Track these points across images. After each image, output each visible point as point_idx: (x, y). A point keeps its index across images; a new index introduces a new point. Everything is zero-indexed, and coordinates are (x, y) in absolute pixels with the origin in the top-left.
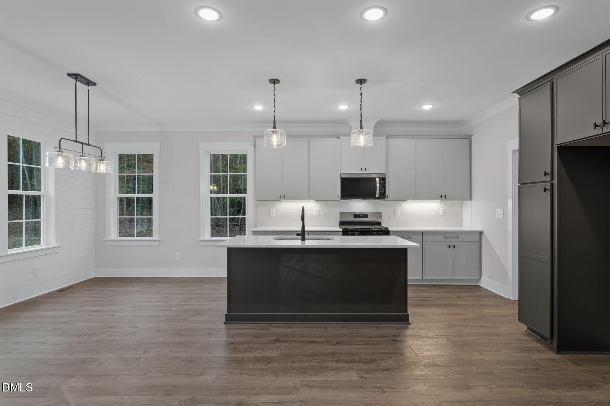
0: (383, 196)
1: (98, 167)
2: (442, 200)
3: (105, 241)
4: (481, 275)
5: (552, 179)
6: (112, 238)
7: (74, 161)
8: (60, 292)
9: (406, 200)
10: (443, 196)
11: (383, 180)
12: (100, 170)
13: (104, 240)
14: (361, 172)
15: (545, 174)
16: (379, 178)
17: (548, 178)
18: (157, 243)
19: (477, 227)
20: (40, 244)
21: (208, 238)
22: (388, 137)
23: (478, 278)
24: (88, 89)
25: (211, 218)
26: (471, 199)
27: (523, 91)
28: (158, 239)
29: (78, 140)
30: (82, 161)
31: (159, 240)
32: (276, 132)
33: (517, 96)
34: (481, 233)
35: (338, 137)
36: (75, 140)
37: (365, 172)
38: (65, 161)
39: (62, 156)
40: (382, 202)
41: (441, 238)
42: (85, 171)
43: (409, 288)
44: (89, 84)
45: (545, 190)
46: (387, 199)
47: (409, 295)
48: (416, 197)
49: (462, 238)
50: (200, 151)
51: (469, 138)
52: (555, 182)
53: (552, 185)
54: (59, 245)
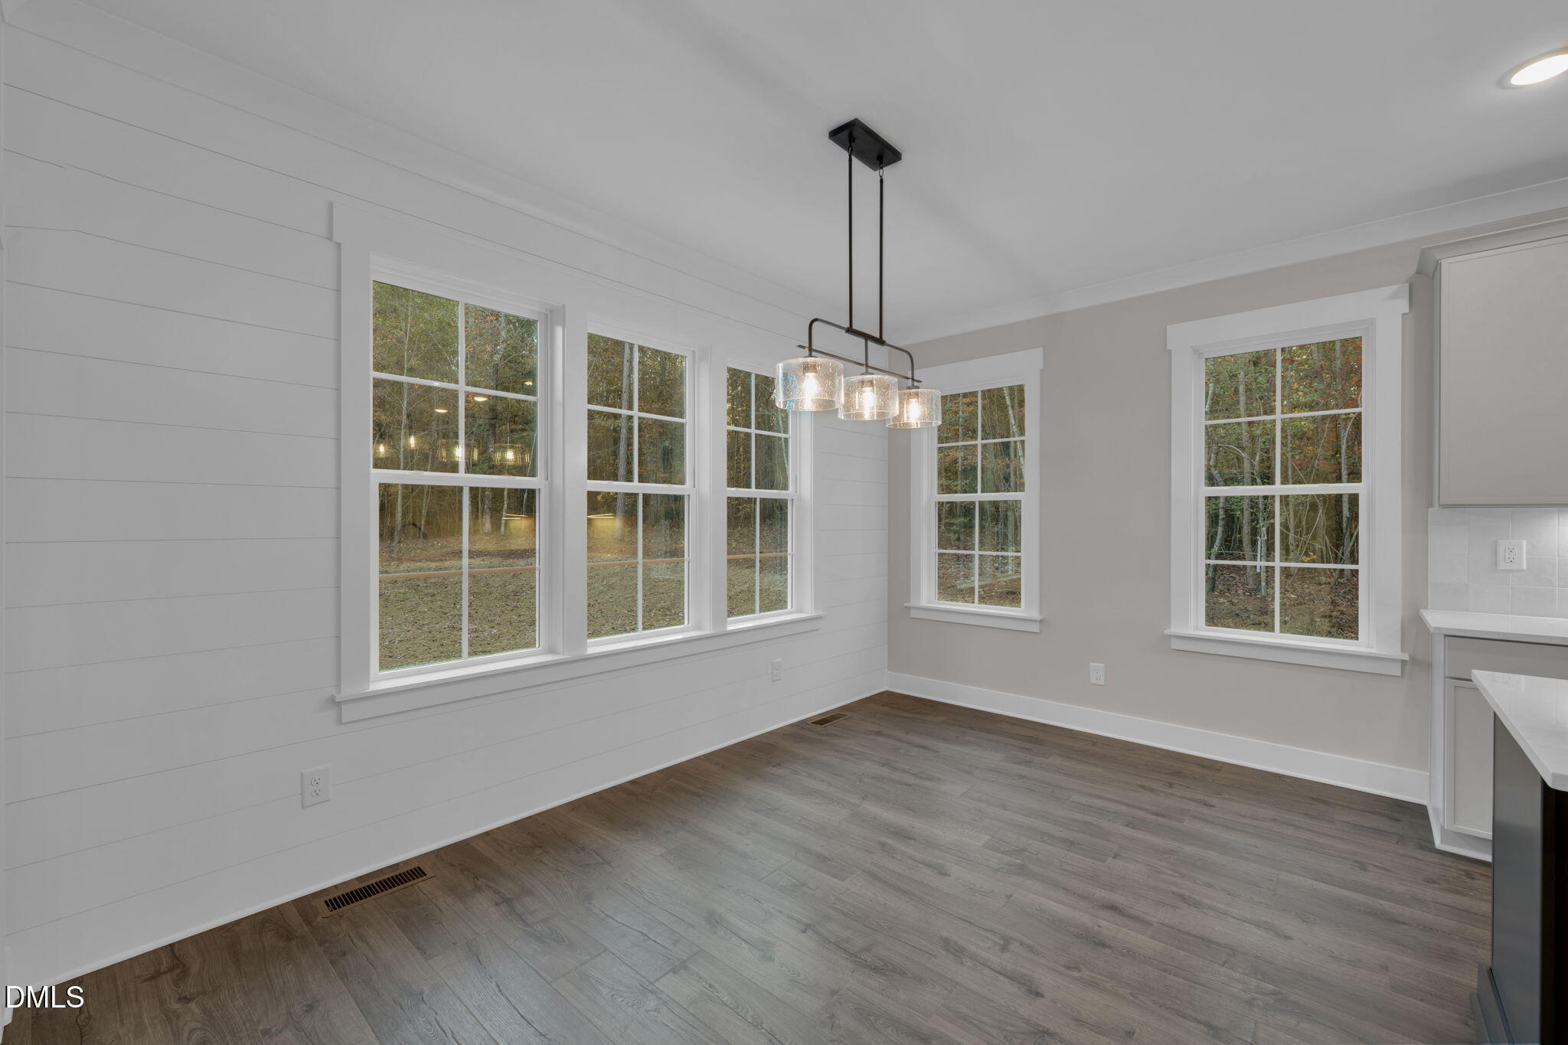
1: (903, 407)
3: (909, 608)
6: (924, 603)
7: (845, 388)
8: (822, 725)
12: (908, 418)
13: (906, 605)
18: (1035, 628)
20: (787, 608)
21: (1197, 629)
24: (881, 176)
25: (1208, 566)
28: (1035, 614)
29: (855, 327)
30: (864, 389)
31: (1041, 621)
36: (848, 326)
38: (823, 384)
39: (816, 372)
42: (872, 421)
44: (884, 160)
50: (1170, 351)
54: (820, 613)
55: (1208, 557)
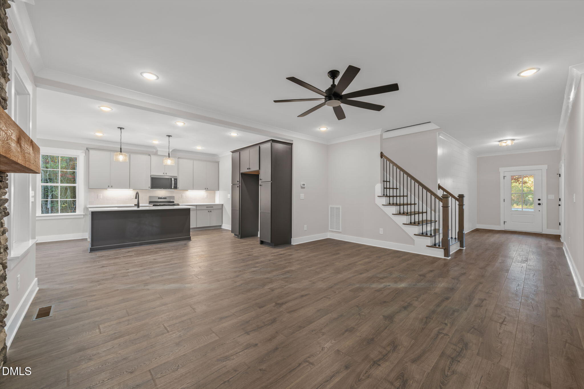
0: (176, 187)
2: (206, 190)
4: (222, 223)
5: (240, 183)
9: (188, 190)
10: (206, 189)
11: (176, 180)
14: (163, 175)
15: (238, 181)
16: (174, 179)
17: (238, 183)
19: (222, 203)
22: (179, 158)
23: (221, 225)
25: (42, 201)
26: (219, 190)
27: (233, 152)
32: (122, 154)
33: (231, 153)
34: (223, 205)
35: (149, 155)
37: (166, 175)
40: (175, 191)
41: (205, 208)
43: (191, 232)
45: (238, 187)
46: (178, 189)
47: (190, 233)
48: (193, 188)
49: (214, 208)
51: (218, 163)
52: (240, 184)
53: (240, 185)
55: (42, 199)
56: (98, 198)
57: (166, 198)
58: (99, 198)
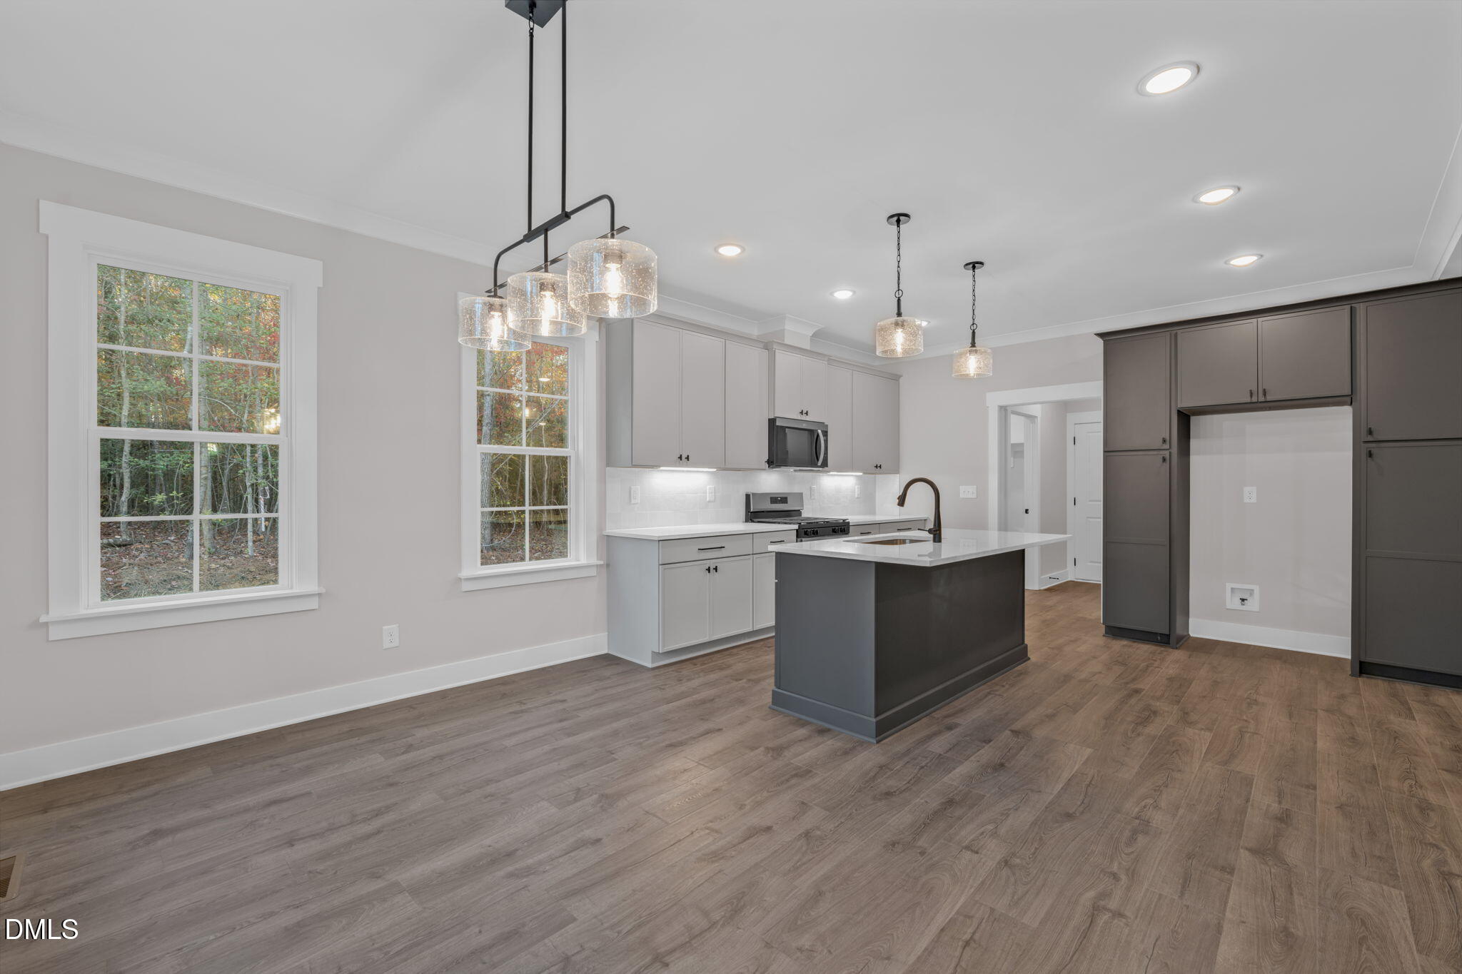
55: (483, 506)
56: (630, 501)
57: (786, 498)
58: (633, 502)
